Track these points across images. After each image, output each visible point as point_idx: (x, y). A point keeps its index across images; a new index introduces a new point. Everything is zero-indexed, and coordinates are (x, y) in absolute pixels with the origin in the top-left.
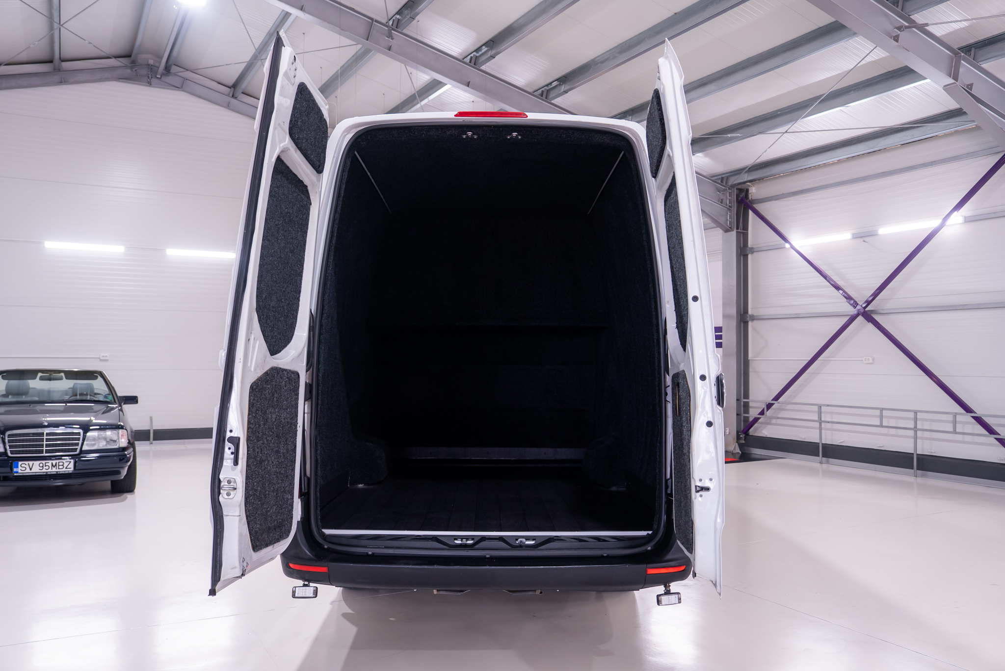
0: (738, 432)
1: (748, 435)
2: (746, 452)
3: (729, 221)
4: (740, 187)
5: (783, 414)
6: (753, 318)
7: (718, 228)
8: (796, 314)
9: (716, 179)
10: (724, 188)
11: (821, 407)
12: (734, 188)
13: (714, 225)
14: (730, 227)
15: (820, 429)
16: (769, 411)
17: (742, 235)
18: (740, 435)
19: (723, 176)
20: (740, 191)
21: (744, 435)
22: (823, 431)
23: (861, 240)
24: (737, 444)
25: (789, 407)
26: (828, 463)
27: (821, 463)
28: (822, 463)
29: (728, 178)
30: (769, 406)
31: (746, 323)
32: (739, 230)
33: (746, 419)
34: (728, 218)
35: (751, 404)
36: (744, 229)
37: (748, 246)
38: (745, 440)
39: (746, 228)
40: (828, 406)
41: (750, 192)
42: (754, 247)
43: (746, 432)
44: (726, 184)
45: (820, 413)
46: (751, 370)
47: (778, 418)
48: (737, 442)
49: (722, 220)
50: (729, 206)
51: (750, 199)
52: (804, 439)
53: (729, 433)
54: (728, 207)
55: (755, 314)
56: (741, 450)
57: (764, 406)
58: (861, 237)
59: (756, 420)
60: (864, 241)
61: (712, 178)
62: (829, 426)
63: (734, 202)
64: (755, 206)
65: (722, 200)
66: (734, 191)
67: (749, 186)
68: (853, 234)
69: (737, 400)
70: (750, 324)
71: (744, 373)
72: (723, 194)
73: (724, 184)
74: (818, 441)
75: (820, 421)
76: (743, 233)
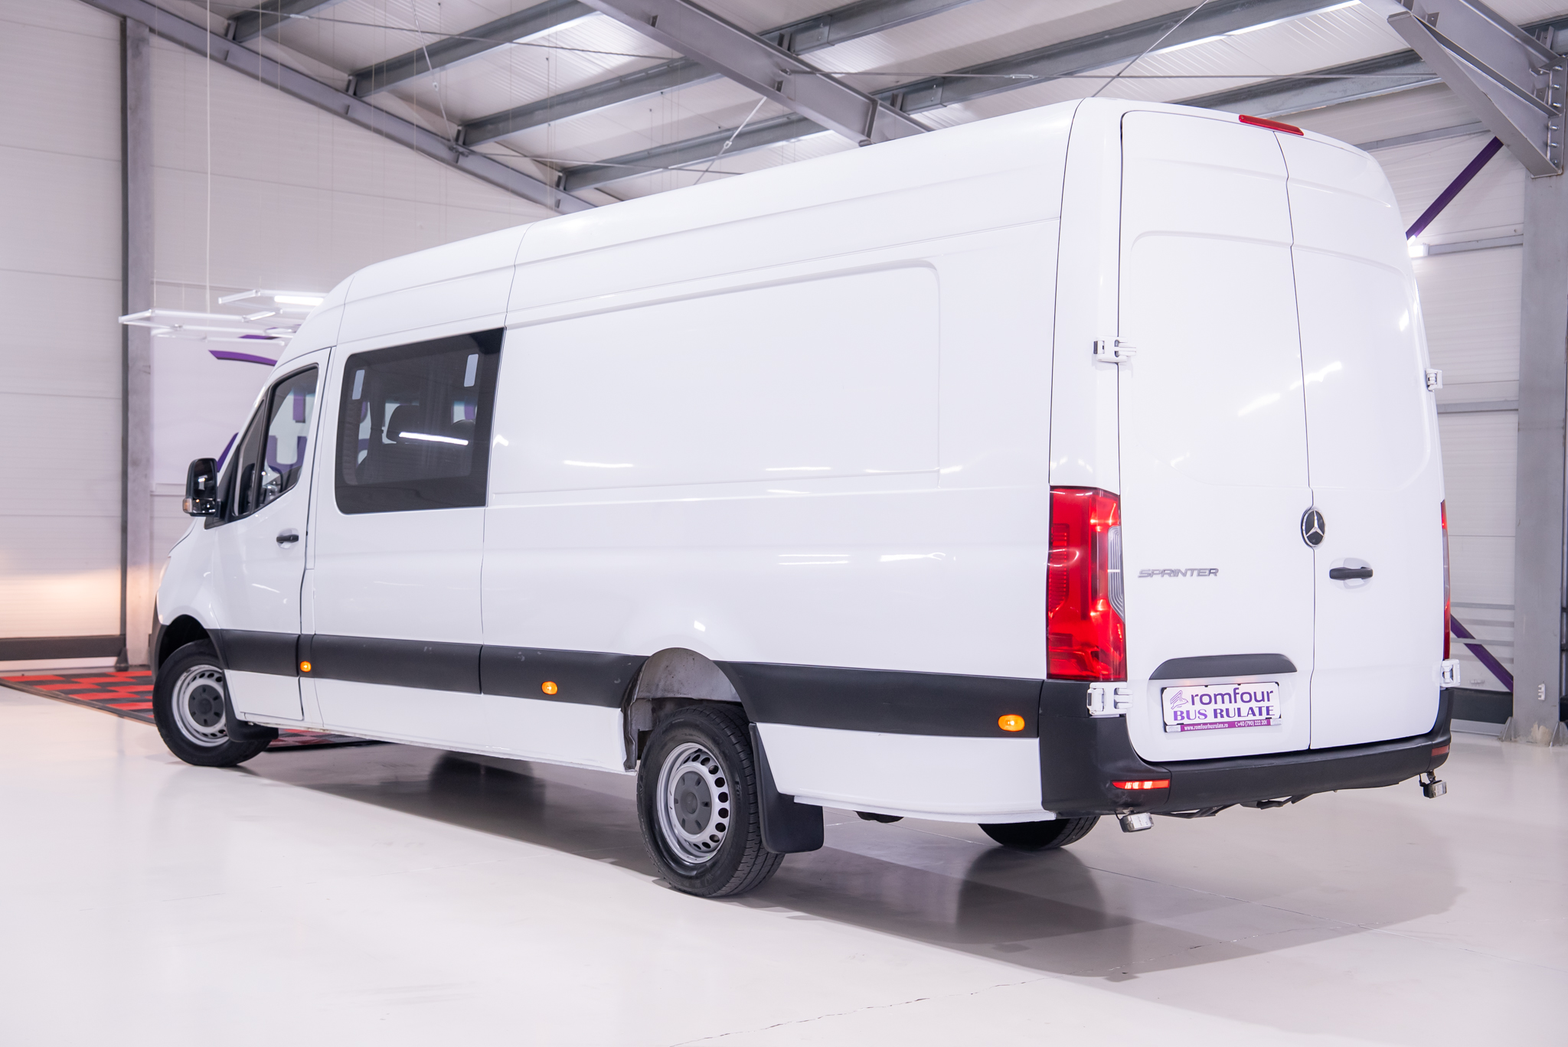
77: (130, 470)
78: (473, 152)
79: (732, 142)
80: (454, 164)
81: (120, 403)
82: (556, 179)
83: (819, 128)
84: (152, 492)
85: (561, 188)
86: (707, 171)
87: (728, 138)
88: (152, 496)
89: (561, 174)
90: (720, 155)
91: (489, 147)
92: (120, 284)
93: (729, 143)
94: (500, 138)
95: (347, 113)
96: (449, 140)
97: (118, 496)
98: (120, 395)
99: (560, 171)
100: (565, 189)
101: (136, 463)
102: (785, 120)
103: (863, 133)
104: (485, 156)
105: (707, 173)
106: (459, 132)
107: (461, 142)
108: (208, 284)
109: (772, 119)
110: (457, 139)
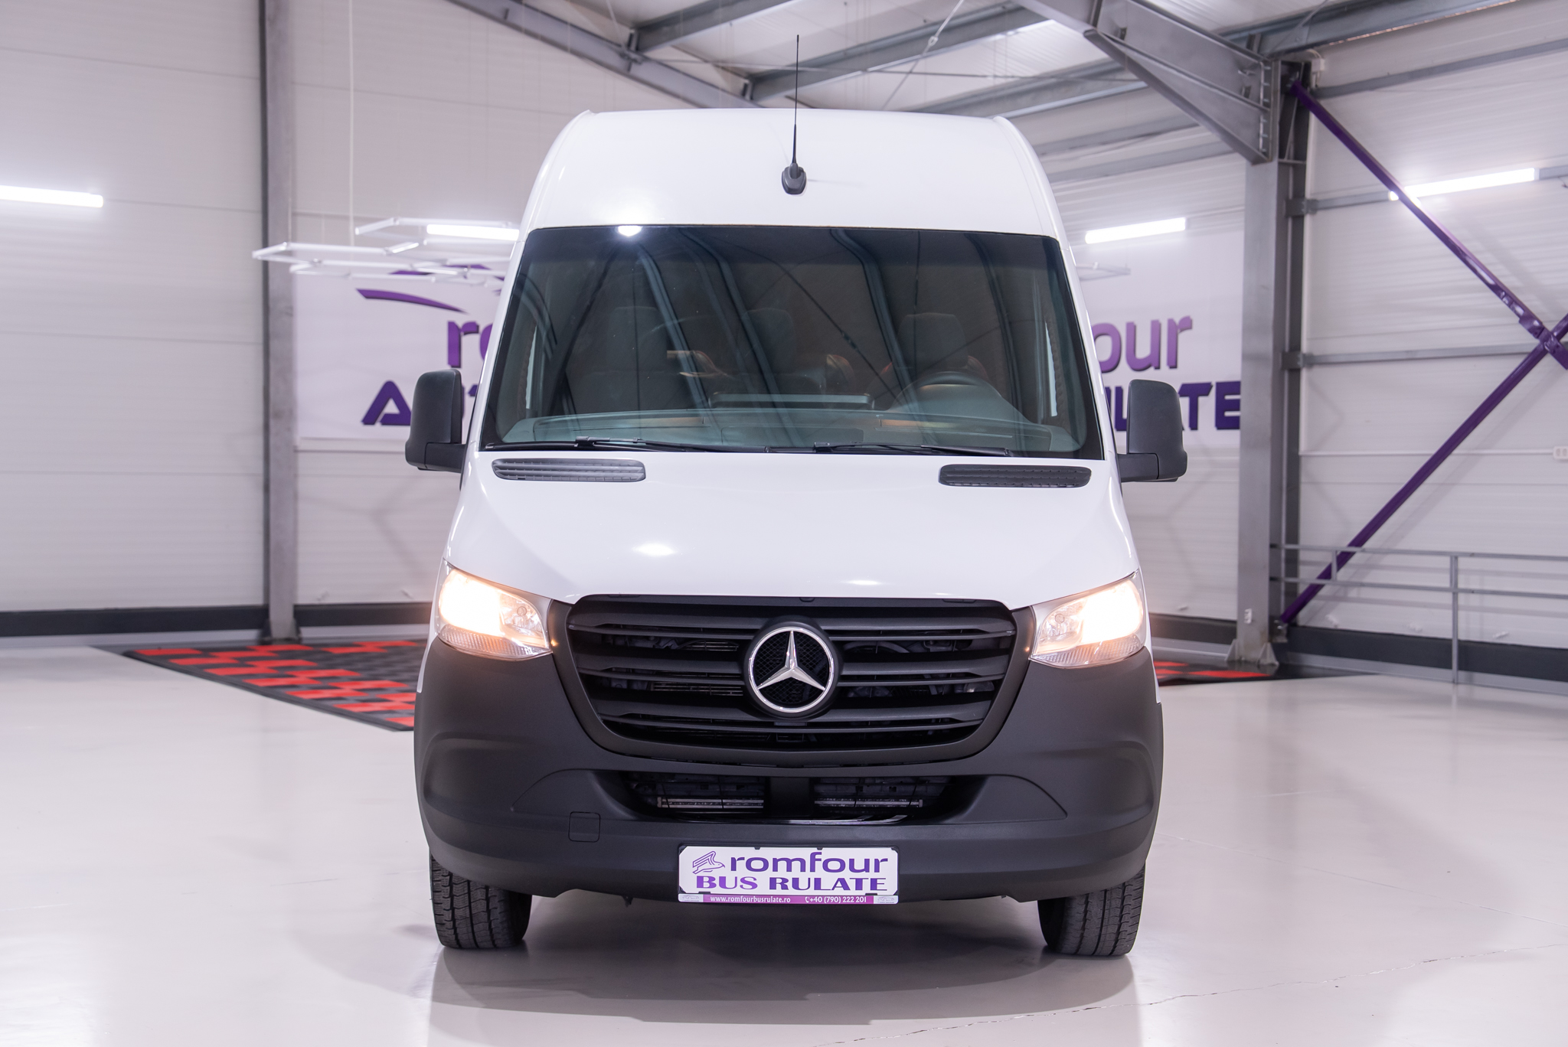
0: (1271, 618)
1: (1295, 625)
2: (1291, 662)
3: (1264, 139)
4: (1289, 58)
5: (1373, 577)
6: (1312, 361)
7: (1237, 155)
8: (1407, 352)
9: (1235, 40)
10: (1253, 60)
11: (1456, 558)
12: (1276, 60)
13: (1226, 147)
14: (1264, 153)
15: (1455, 608)
16: (1343, 570)
17: (1291, 170)
18: (1278, 625)
19: (1253, 32)
20: (1292, 66)
21: (1286, 625)
22: (1461, 614)
23: (1559, 183)
24: (1269, 645)
25: (1389, 560)
26: (1470, 682)
27: (1455, 682)
28: (1458, 683)
29: (1263, 36)
30: (1343, 558)
31: (1295, 373)
32: (1285, 160)
33: (1292, 588)
34: (1261, 132)
35: (1303, 556)
36: (1296, 157)
37: (1304, 196)
38: (1288, 636)
39: (1301, 154)
40: (1472, 555)
41: (1314, 69)
42: (1319, 197)
43: (1290, 617)
44: (1259, 51)
45: (1454, 573)
46: (1303, 479)
47: (1362, 585)
48: (1270, 641)
49: (1245, 136)
50: (1266, 105)
51: (1313, 85)
52: (1421, 631)
53: (1253, 621)
54: (1261, 105)
55: (1316, 353)
56: (1278, 658)
57: (1330, 559)
58: (1559, 177)
59: (1313, 590)
60: (1565, 186)
61: (1227, 39)
62: (1474, 600)
63: (1275, 93)
64: (1324, 103)
65: (1248, 89)
66: (1276, 69)
67: (1312, 56)
68: (1542, 171)
69: (1272, 546)
70: (1305, 374)
71: (1288, 485)
72: (1250, 75)
73: (1255, 51)
74: (1447, 634)
75: (1455, 591)
76: (1294, 166)
77: (272, 423)
78: (647, 59)
79: (939, 37)
80: (626, 73)
81: (261, 348)
82: (741, 86)
83: (1040, 18)
84: (295, 447)
85: (748, 97)
86: (911, 72)
87: (933, 34)
88: (296, 451)
89: (747, 81)
90: (925, 54)
91: (664, 52)
92: (259, 217)
93: (935, 39)
94: (677, 42)
95: (506, 17)
96: (619, 46)
97: (260, 452)
98: (260, 339)
99: (746, 78)
100: (752, 98)
101: (278, 415)
102: (999, 9)
103: (1088, 22)
104: (661, 63)
105: (911, 76)
106: (631, 36)
107: (633, 47)
108: (351, 214)
109: (986, 9)
110: (629, 45)
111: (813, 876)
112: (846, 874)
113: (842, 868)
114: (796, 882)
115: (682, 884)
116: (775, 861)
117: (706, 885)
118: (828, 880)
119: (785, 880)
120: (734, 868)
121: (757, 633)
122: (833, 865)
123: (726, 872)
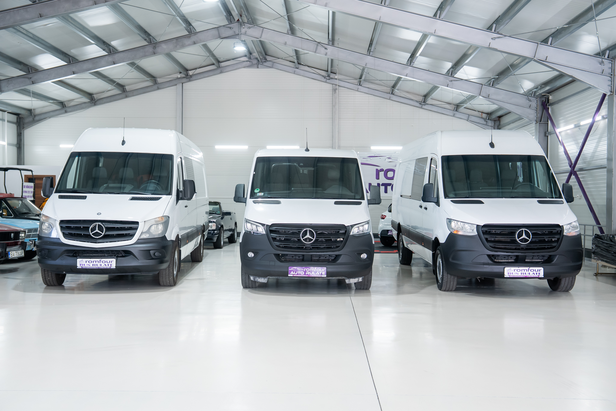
111: (529, 272)
112: (534, 272)
113: (534, 271)
114: (525, 273)
115: (505, 274)
116: (522, 270)
117: (509, 274)
118: (531, 273)
119: (524, 273)
120: (514, 271)
121: (517, 230)
122: (532, 270)
123: (513, 272)
